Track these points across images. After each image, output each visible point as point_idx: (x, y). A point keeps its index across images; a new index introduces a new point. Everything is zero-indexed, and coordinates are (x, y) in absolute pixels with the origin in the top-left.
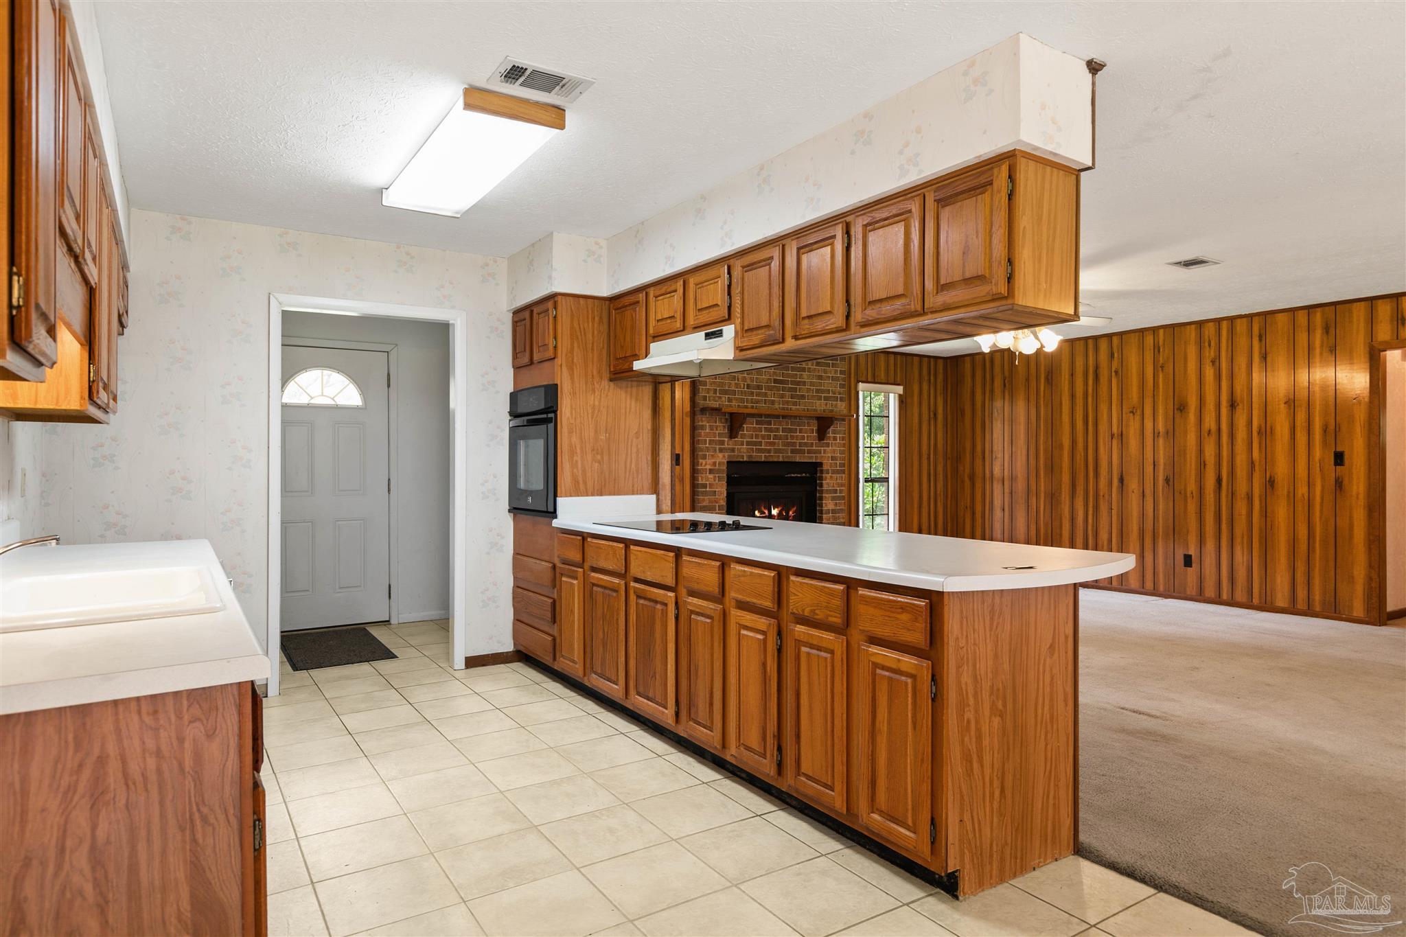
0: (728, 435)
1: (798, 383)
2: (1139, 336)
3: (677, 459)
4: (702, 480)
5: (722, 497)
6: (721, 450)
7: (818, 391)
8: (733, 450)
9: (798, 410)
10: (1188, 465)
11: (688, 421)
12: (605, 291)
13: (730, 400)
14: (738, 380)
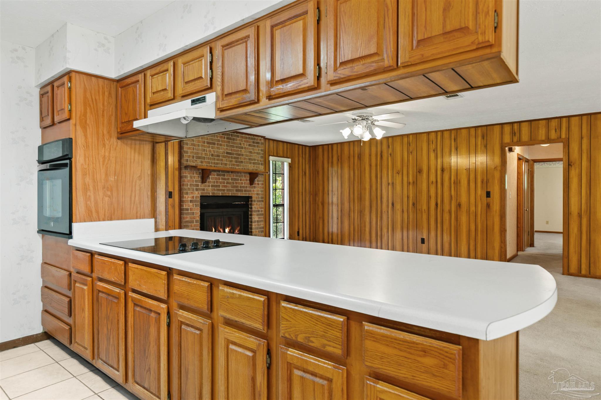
0: (201, 181)
1: (239, 155)
2: (401, 138)
3: (170, 195)
4: (186, 207)
5: (197, 216)
6: (197, 190)
7: (250, 159)
8: (204, 190)
9: (239, 169)
10: (423, 197)
11: (177, 173)
12: (113, 75)
13: (202, 162)
14: (206, 152)
